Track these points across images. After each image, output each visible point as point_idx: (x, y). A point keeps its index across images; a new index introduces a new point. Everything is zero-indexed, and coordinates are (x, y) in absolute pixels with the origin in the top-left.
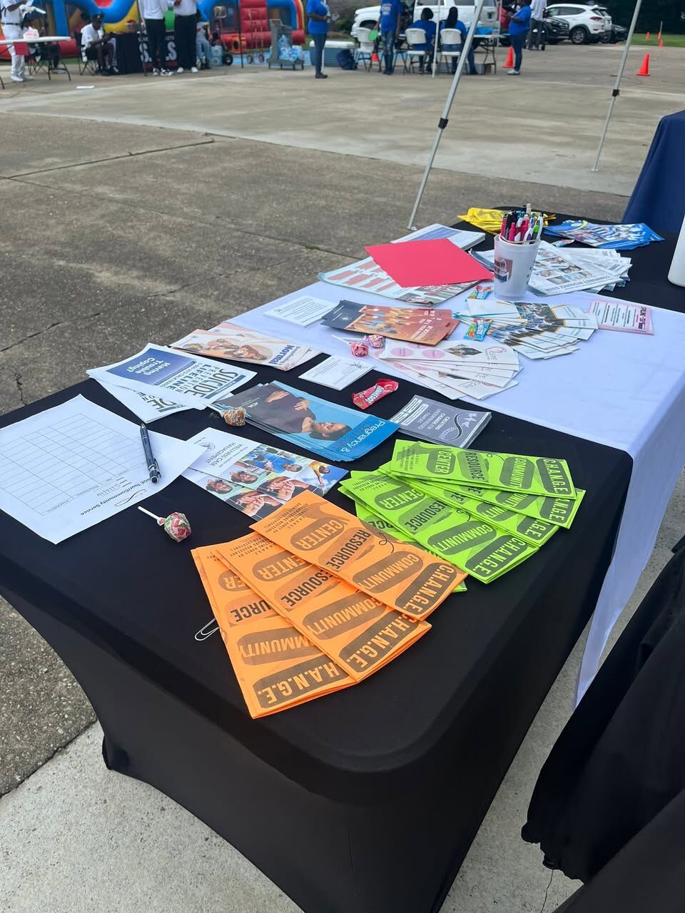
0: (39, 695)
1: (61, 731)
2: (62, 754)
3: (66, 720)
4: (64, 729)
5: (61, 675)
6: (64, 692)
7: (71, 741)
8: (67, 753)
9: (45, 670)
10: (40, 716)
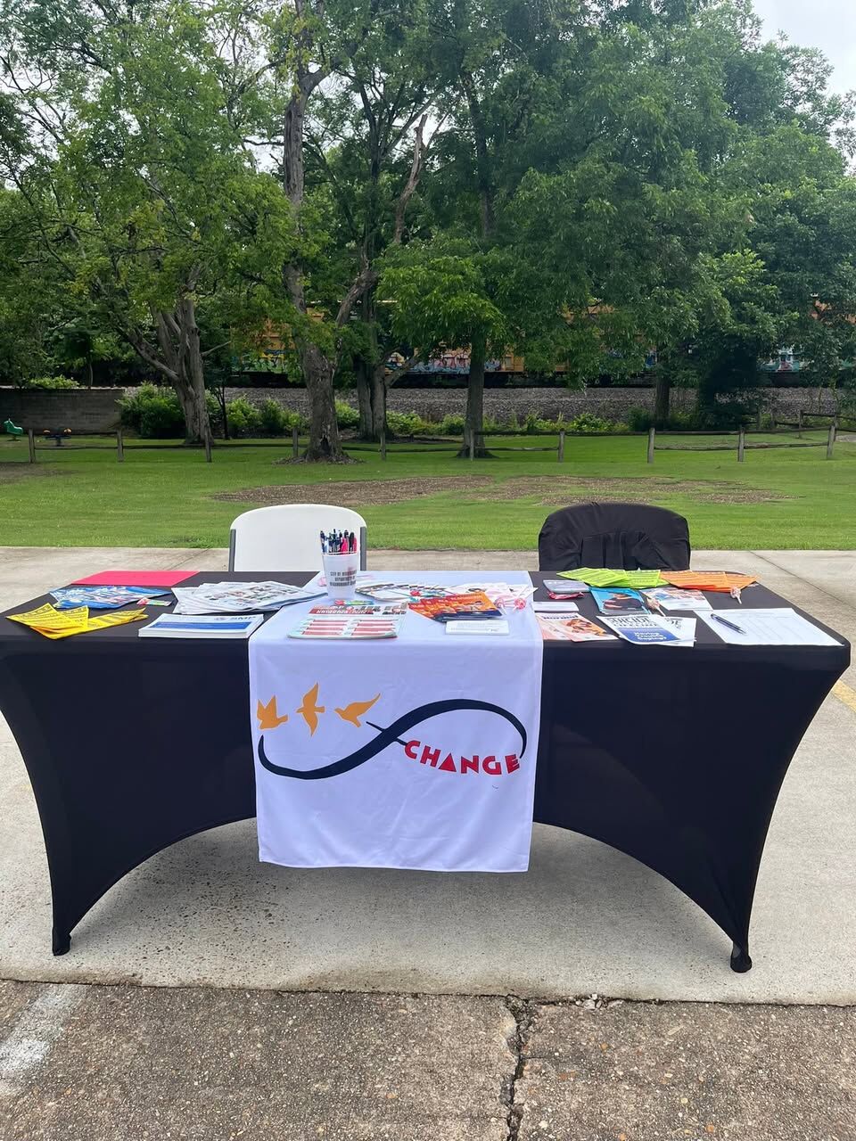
0: (778, 1055)
1: (773, 1016)
2: (780, 1001)
3: (764, 1020)
4: (770, 1016)
5: (748, 1057)
6: (753, 1042)
7: (769, 1004)
8: (776, 999)
9: (760, 1071)
10: (786, 1038)
